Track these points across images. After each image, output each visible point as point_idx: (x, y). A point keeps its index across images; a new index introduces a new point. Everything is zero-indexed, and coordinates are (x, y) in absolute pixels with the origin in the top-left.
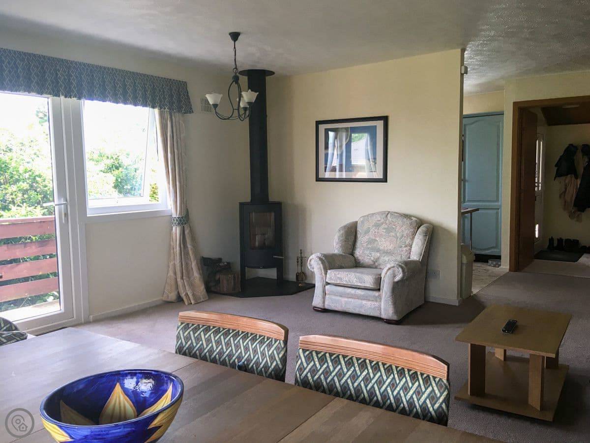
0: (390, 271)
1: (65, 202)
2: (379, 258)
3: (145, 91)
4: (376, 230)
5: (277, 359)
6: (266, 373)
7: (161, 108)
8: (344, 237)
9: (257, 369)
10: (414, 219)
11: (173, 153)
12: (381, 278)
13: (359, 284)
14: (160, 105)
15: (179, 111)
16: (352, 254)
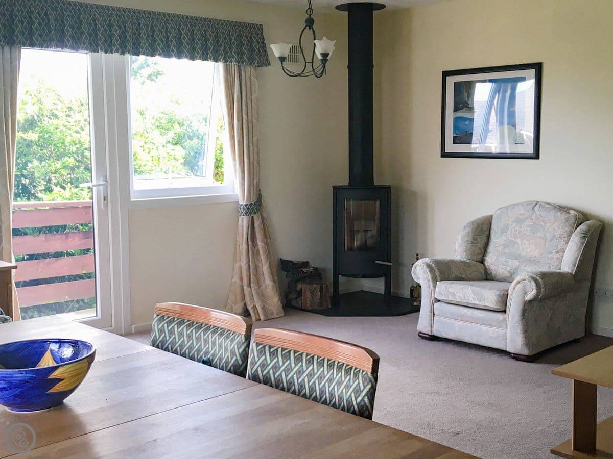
0: (519, 286)
1: (104, 183)
2: (517, 268)
3: (206, 40)
4: (517, 228)
5: (237, 354)
6: (226, 368)
7: (226, 61)
8: (470, 238)
9: (220, 364)
10: (572, 212)
11: (241, 120)
12: (508, 294)
13: (477, 302)
14: (225, 57)
15: (251, 64)
16: (482, 262)
